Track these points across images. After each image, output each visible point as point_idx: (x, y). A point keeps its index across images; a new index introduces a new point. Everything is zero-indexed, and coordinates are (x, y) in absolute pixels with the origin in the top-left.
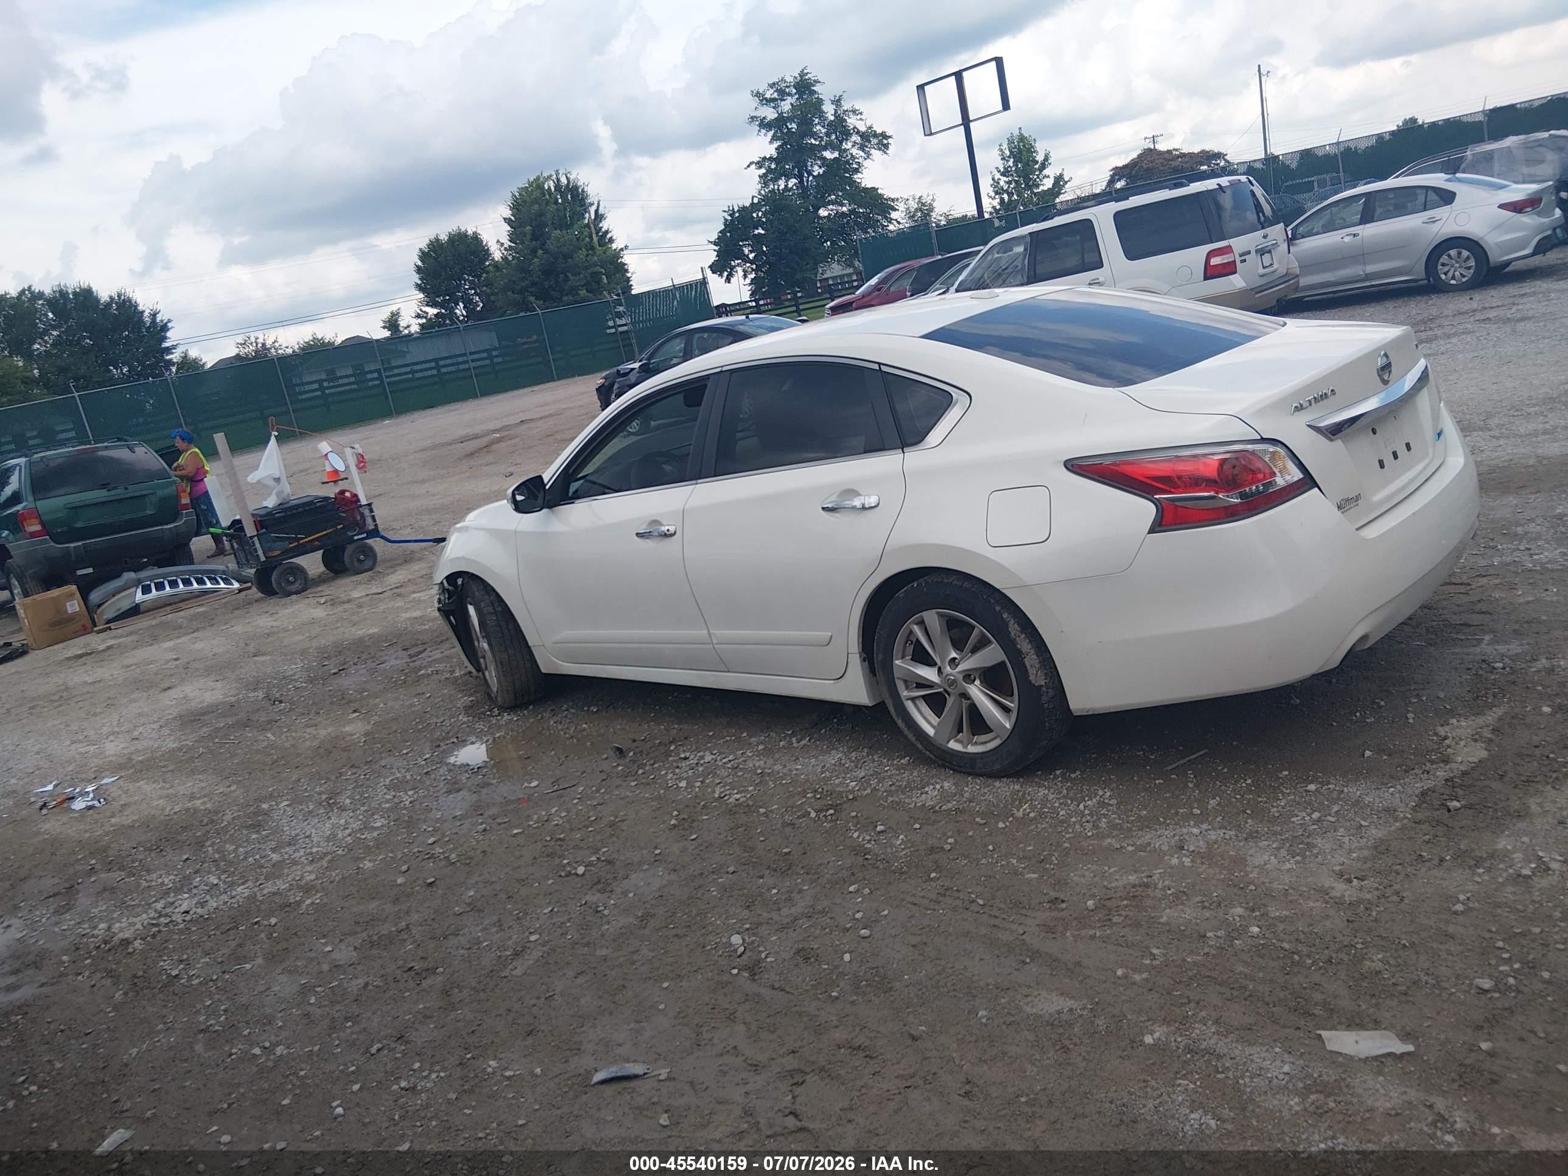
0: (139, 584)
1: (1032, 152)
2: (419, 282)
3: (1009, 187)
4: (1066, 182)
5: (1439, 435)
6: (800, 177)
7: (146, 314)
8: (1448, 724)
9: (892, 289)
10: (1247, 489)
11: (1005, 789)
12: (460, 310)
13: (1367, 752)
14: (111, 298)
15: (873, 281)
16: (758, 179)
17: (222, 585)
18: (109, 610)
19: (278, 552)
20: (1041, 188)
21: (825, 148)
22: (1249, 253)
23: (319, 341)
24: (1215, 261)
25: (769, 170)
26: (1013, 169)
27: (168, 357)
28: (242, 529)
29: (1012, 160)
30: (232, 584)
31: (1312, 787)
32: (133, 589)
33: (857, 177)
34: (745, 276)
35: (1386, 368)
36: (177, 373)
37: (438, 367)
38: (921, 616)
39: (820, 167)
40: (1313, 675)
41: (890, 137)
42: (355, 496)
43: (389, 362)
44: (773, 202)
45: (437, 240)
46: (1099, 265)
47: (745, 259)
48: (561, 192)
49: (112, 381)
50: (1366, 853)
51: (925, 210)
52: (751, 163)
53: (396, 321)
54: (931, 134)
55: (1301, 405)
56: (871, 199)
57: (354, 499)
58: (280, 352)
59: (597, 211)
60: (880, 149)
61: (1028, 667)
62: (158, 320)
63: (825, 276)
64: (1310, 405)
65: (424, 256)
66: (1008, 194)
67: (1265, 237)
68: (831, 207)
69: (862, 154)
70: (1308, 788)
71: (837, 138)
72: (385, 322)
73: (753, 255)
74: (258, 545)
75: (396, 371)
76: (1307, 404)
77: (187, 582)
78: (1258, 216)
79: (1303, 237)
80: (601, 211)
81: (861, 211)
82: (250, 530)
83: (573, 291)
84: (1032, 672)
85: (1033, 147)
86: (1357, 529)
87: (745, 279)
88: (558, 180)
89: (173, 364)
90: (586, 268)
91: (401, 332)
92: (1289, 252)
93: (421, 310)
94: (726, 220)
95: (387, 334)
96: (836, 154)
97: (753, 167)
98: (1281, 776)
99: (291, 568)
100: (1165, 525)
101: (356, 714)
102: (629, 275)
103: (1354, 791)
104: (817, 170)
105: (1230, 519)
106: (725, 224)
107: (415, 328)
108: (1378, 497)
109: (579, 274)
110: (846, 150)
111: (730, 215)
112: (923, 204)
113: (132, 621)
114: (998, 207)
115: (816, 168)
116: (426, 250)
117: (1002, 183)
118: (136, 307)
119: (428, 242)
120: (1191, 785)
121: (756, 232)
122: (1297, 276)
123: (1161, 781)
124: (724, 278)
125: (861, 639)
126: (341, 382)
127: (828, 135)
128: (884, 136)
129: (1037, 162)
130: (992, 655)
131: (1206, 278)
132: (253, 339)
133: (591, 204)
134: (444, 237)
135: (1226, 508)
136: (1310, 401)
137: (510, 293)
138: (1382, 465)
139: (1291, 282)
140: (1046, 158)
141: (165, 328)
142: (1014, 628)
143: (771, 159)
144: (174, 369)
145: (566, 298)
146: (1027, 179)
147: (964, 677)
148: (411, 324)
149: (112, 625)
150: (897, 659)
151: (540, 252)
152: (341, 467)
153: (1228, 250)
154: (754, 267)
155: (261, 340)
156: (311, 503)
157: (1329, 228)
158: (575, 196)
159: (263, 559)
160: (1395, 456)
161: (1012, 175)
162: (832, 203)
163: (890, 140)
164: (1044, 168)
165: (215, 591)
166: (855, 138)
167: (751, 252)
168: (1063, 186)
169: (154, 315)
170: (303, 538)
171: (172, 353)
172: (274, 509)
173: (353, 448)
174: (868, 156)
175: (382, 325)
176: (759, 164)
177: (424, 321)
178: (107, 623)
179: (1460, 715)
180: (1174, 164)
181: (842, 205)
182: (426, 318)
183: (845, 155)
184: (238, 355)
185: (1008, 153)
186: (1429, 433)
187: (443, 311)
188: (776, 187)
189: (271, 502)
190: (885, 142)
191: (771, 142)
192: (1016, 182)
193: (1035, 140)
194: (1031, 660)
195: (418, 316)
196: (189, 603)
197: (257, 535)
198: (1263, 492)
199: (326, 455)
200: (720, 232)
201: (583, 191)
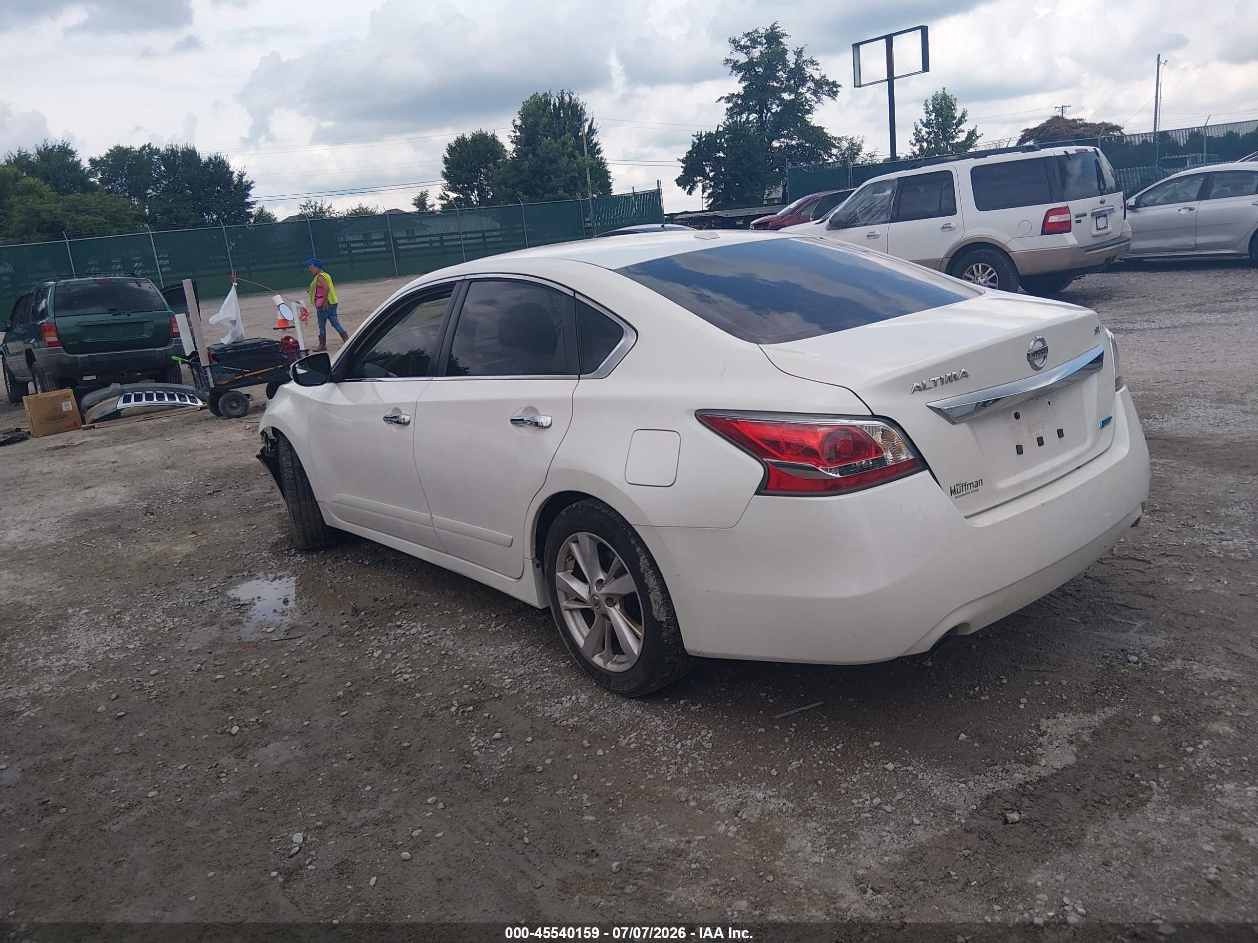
0: (122, 394)
1: (952, 109)
2: (445, 171)
3: (929, 137)
4: (978, 137)
5: (1105, 422)
6: (760, 113)
7: (235, 175)
8: (1054, 718)
9: (803, 214)
10: (857, 463)
11: (628, 710)
12: (474, 197)
13: (963, 735)
14: (210, 159)
15: (793, 205)
16: (725, 111)
17: (189, 402)
18: (95, 413)
19: (226, 382)
20: (956, 140)
21: (784, 91)
22: (1085, 215)
23: (363, 210)
24: (1053, 219)
25: (736, 105)
26: (935, 122)
27: (248, 211)
28: (198, 360)
29: (934, 114)
30: (197, 402)
31: (890, 766)
32: (117, 398)
33: (808, 117)
34: (704, 191)
35: (1043, 352)
36: (254, 223)
37: (442, 241)
38: (577, 536)
39: (778, 106)
40: (899, 657)
41: (839, 86)
42: (296, 342)
43: (413, 232)
44: (734, 131)
45: (463, 138)
46: (952, 211)
47: (706, 177)
48: (564, 109)
49: (203, 224)
50: (898, 859)
51: (854, 149)
52: (722, 98)
53: (424, 200)
54: (860, 86)
55: (924, 386)
56: (817, 136)
57: (295, 345)
58: (332, 215)
59: (590, 126)
60: (829, 95)
61: (653, 603)
62: (244, 180)
63: (771, 197)
64: (935, 385)
65: (451, 150)
66: (927, 142)
67: (1102, 202)
68: (782, 140)
69: (814, 98)
70: (886, 766)
71: (795, 83)
72: (415, 200)
73: (713, 173)
74: (209, 374)
75: (418, 240)
76: (932, 384)
77: (172, 397)
78: (1099, 182)
79: (1146, 206)
80: (594, 126)
81: (807, 145)
82: (204, 361)
83: (554, 190)
84: (655, 607)
85: (953, 105)
86: (967, 517)
87: (703, 193)
88: (563, 98)
89: (252, 217)
90: (566, 172)
91: (427, 209)
92: (1125, 219)
93: (444, 193)
94: (694, 143)
95: (415, 209)
96: (792, 97)
97: (723, 101)
98: (871, 746)
99: (235, 396)
100: (771, 489)
101: (194, 535)
102: (610, 181)
103: (927, 779)
104: (775, 108)
105: (829, 493)
106: (693, 146)
107: (438, 207)
108: (1003, 485)
109: (560, 177)
110: (801, 94)
111: (698, 139)
112: (853, 145)
113: (115, 422)
114: (917, 153)
115: (774, 106)
116: (454, 146)
117: (923, 133)
118: (228, 168)
119: (456, 139)
120: (787, 740)
121: (718, 155)
122: (1129, 240)
123: (763, 730)
124: (687, 191)
125: (534, 547)
126: (375, 243)
127: (788, 80)
128: (835, 84)
129: (956, 118)
130: (626, 585)
131: (1043, 233)
132: (313, 203)
133: (587, 120)
134: (468, 136)
135: (826, 481)
136: (935, 382)
137: (503, 187)
138: (1019, 450)
139: (1123, 244)
140: (963, 116)
141: (248, 187)
142: (643, 562)
143: (738, 96)
144: (252, 220)
145: (547, 195)
146: (945, 132)
147: (607, 599)
148: (435, 203)
149: (96, 426)
150: (559, 572)
151: (531, 156)
152: (289, 317)
153: (1066, 210)
154: (712, 183)
155: (319, 205)
156: (259, 344)
157: (1168, 201)
158: (575, 113)
159: (212, 385)
160: (1040, 442)
161: (933, 127)
162: (785, 136)
163: (839, 89)
164: (961, 124)
165: (182, 406)
166: (811, 84)
167: (711, 171)
168: (975, 140)
169: (241, 176)
170: (248, 373)
171: (252, 208)
172: (228, 346)
173: (299, 303)
174: (819, 100)
175: (413, 202)
176: (729, 99)
177: (446, 202)
178: (92, 423)
179: (1072, 708)
180: (1076, 131)
181: (793, 139)
182: (447, 200)
183: (800, 98)
184: (300, 214)
185: (931, 108)
186: (1092, 421)
187: (461, 196)
188: (739, 119)
189: (226, 340)
190: (835, 89)
191: (740, 82)
192: (936, 133)
193: (955, 99)
194: (655, 596)
195: (442, 198)
196: (159, 415)
197: (209, 366)
198: (872, 468)
199: (279, 306)
200: (688, 152)
201: (581, 109)
